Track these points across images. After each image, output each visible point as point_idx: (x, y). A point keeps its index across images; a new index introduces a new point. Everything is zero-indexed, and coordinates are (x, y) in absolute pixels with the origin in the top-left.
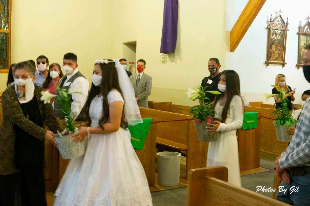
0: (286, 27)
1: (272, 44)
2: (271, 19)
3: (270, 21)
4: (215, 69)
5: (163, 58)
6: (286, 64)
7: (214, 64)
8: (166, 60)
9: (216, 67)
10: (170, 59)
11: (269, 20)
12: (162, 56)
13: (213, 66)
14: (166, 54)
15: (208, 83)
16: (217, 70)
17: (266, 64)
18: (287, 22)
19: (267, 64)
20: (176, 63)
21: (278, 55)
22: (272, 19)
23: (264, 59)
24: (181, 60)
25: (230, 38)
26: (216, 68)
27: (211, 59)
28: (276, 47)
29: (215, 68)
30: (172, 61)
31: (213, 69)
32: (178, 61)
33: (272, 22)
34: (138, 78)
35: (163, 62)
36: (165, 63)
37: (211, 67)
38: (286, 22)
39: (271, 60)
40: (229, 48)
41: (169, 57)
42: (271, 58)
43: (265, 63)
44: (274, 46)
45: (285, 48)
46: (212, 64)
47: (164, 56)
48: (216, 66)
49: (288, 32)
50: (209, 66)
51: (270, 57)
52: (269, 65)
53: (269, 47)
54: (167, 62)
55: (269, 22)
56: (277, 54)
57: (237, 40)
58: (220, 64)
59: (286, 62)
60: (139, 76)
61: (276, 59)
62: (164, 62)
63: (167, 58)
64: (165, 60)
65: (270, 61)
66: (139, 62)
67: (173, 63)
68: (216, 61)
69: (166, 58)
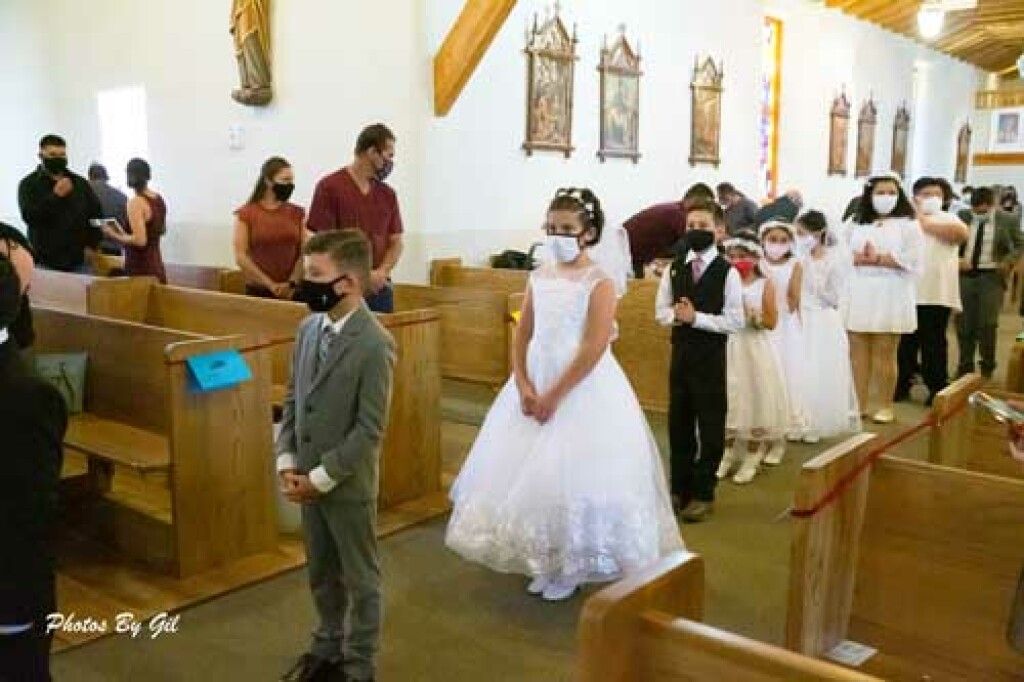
0: (573, 50)
1: (539, 97)
2: (535, 26)
3: (533, 33)
6: (574, 149)
11: (531, 29)
17: (524, 152)
18: (574, 35)
19: (528, 149)
21: (552, 126)
22: (539, 28)
23: (521, 136)
28: (548, 106)
33: (538, 34)
38: (571, 37)
39: (538, 139)
42: (538, 135)
43: (525, 147)
44: (543, 100)
49: (577, 63)
51: (536, 131)
52: (534, 152)
53: (532, 102)
55: (531, 35)
56: (550, 122)
59: (573, 143)
61: (549, 137)
65: (535, 143)
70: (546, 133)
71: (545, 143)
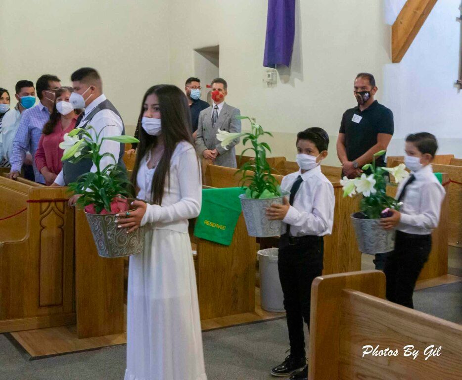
4: (367, 95)
5: (269, 75)
7: (364, 85)
8: (274, 80)
9: (369, 90)
10: (281, 79)
12: (268, 71)
13: (363, 88)
14: (274, 68)
15: (353, 120)
16: (370, 96)
17: (458, 86)
19: (461, 84)
20: (293, 85)
24: (302, 79)
25: (393, 37)
26: (369, 92)
27: (359, 75)
29: (366, 92)
30: (286, 82)
31: (363, 93)
32: (297, 81)
34: (215, 113)
35: (268, 83)
36: (273, 85)
37: (359, 90)
40: (389, 57)
41: (281, 74)
43: (458, 82)
46: (361, 85)
47: (270, 73)
48: (369, 88)
50: (356, 88)
54: (276, 83)
57: (404, 39)
58: (377, 85)
60: (216, 109)
62: (272, 83)
63: (276, 77)
64: (272, 80)
66: (215, 84)
67: (288, 86)
68: (370, 78)
69: (275, 75)
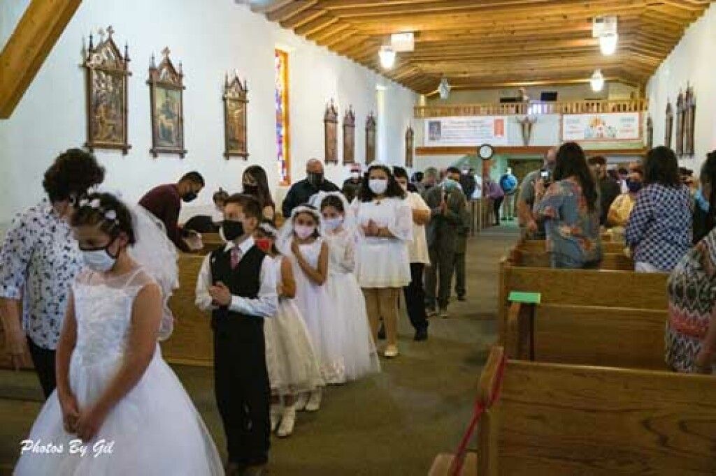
0: (125, 67)
1: (97, 105)
2: (91, 45)
3: (90, 50)
6: (130, 147)
11: (87, 47)
18: (126, 55)
21: (111, 127)
22: (95, 46)
23: (82, 137)
28: (106, 112)
33: (94, 52)
38: (123, 55)
39: (98, 139)
42: (98, 136)
43: (86, 145)
44: (101, 107)
45: (126, 111)
49: (130, 78)
51: (96, 133)
52: (95, 150)
53: (92, 109)
55: (88, 54)
56: (109, 125)
59: (129, 143)
61: (109, 137)
65: (95, 142)
70: (105, 135)
71: (104, 143)
